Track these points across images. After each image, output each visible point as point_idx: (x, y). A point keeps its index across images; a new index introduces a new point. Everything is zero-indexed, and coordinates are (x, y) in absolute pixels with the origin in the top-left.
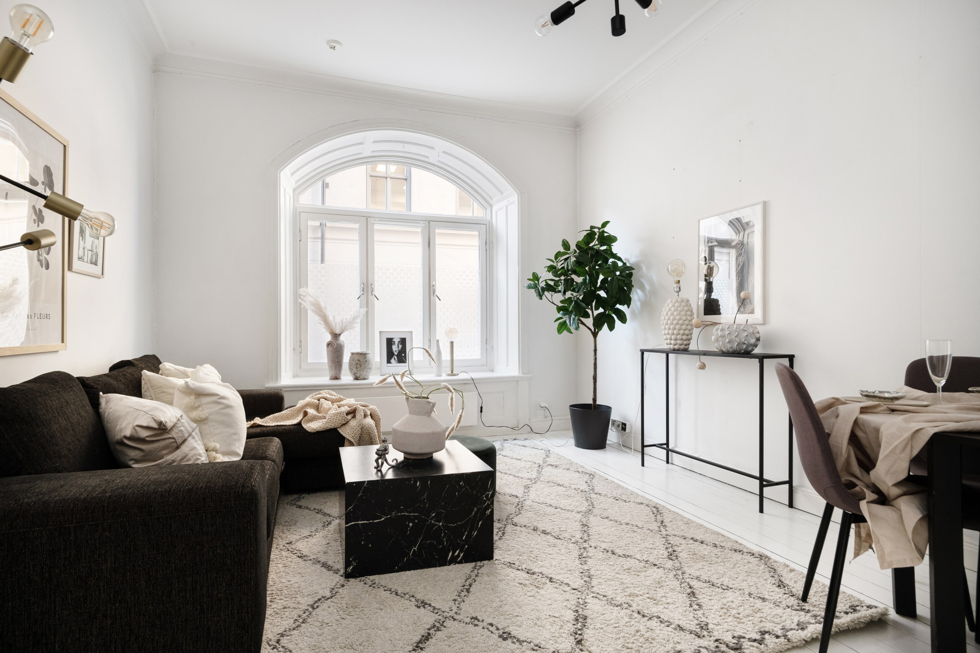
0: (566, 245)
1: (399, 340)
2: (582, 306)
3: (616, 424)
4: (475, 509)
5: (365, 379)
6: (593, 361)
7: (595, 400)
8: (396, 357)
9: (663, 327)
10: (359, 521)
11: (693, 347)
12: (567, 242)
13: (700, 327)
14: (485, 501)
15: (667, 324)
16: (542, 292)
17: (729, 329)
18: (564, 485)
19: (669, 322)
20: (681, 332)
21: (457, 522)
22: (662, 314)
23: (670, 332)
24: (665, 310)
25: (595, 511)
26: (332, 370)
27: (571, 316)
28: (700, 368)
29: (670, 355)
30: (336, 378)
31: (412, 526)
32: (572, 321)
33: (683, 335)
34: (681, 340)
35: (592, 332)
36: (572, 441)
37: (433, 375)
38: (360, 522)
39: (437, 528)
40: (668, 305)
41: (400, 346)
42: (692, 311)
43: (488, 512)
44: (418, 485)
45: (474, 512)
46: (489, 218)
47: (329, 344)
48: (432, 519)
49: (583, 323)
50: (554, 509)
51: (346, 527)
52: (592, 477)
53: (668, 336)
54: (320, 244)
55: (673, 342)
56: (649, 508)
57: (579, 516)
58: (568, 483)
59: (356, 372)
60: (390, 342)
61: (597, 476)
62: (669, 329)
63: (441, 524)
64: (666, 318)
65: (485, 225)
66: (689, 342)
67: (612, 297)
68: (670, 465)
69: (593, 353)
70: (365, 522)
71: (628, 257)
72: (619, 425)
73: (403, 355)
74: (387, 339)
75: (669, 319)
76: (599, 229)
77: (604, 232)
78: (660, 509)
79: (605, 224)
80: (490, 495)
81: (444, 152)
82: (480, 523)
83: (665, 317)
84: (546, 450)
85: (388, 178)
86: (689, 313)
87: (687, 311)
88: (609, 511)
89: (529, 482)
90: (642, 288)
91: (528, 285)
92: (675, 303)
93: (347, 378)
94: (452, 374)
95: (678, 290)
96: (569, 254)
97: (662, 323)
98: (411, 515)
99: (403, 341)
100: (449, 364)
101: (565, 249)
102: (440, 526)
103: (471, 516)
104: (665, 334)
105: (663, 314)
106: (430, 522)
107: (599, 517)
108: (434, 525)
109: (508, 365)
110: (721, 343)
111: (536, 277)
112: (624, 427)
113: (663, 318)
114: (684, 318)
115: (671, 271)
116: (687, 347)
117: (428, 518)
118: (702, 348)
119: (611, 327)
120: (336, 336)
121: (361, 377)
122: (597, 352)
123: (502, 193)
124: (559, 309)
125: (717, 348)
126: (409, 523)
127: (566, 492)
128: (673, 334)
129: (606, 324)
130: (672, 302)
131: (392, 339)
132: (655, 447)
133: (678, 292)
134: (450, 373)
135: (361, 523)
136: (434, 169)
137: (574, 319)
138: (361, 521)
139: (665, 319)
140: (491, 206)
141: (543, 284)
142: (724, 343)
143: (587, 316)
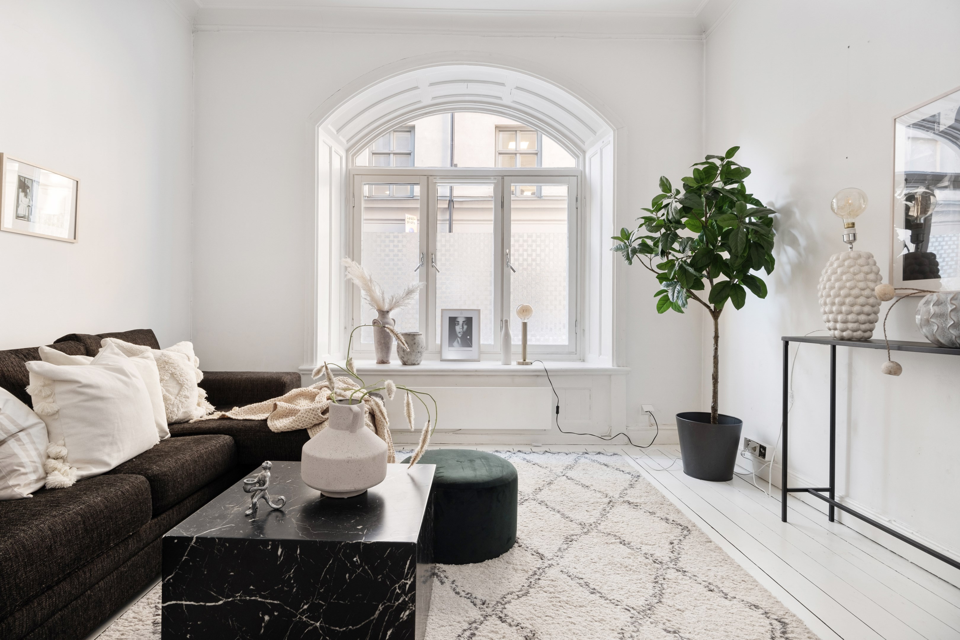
0: (665, 185)
1: (464, 320)
2: (689, 272)
3: (752, 445)
4: (381, 607)
5: (414, 364)
6: (712, 353)
7: (715, 408)
8: (459, 340)
9: (821, 301)
10: (182, 600)
11: (877, 335)
12: (667, 180)
13: (891, 299)
14: (398, 596)
15: (829, 296)
16: (632, 254)
17: (953, 302)
18: (632, 544)
19: (832, 293)
20: (856, 308)
21: (347, 626)
22: (821, 280)
23: (834, 309)
24: (826, 272)
25: (661, 611)
26: (378, 353)
27: (675, 287)
28: (890, 373)
29: (838, 348)
30: (383, 362)
31: (269, 621)
32: (676, 295)
33: (859, 314)
34: (855, 322)
35: (711, 310)
36: (680, 464)
37: (500, 363)
38: (184, 603)
39: (311, 630)
40: (831, 265)
41: (465, 327)
42: (877, 273)
43: (405, 615)
44: (279, 553)
45: (377, 612)
46: (581, 168)
47: (375, 322)
48: (302, 613)
49: (696, 298)
50: (588, 593)
51: (162, 607)
52: (685, 532)
53: (831, 317)
54: (448, 226)
55: (839, 326)
56: (768, 621)
57: (625, 617)
58: (639, 540)
59: (403, 356)
60: (453, 321)
61: (695, 533)
62: (833, 304)
63: (318, 624)
64: (827, 287)
65: (576, 177)
66: (871, 326)
67: (737, 257)
68: (835, 525)
69: (713, 342)
70: (192, 603)
71: (773, 200)
72: (755, 447)
73: (468, 337)
74: (450, 318)
75: (832, 288)
76: (722, 159)
77: (730, 163)
78: (789, 629)
79: (732, 151)
80: (408, 586)
81: (517, 88)
82: (389, 633)
83: (825, 284)
84: (636, 474)
85: (517, 155)
86: (871, 276)
87: (867, 273)
88: (687, 614)
89: (578, 530)
90: (794, 242)
91: (617, 247)
92: (844, 261)
93: (395, 362)
94: (524, 362)
95: (851, 238)
96: (669, 197)
97: (820, 294)
98: (268, 603)
99: (469, 321)
100: (520, 350)
101: (663, 191)
102: (316, 627)
103: (372, 618)
104: (825, 313)
105: (823, 280)
106: (300, 618)
107: (661, 626)
108: (307, 625)
109: (600, 354)
110: (936, 328)
111: (625, 235)
112: (762, 452)
113: (822, 287)
114: (861, 285)
115: (838, 208)
116: (867, 334)
117: (297, 611)
118: (893, 336)
119: (739, 303)
120: (383, 313)
121: (409, 362)
122: (720, 339)
123: (595, 133)
124: (661, 278)
125: (927, 337)
126: (264, 615)
127: (626, 560)
128: (840, 312)
129: (729, 299)
130: (838, 259)
131: (456, 318)
132: (807, 493)
133: (851, 243)
134: (522, 361)
135: (186, 605)
136: (511, 113)
137: (679, 292)
138: (186, 601)
139: (825, 288)
140: (584, 152)
141: (636, 244)
142: (943, 329)
143: (701, 287)
